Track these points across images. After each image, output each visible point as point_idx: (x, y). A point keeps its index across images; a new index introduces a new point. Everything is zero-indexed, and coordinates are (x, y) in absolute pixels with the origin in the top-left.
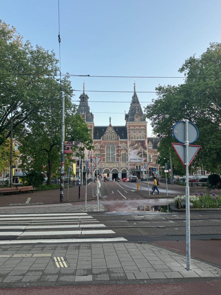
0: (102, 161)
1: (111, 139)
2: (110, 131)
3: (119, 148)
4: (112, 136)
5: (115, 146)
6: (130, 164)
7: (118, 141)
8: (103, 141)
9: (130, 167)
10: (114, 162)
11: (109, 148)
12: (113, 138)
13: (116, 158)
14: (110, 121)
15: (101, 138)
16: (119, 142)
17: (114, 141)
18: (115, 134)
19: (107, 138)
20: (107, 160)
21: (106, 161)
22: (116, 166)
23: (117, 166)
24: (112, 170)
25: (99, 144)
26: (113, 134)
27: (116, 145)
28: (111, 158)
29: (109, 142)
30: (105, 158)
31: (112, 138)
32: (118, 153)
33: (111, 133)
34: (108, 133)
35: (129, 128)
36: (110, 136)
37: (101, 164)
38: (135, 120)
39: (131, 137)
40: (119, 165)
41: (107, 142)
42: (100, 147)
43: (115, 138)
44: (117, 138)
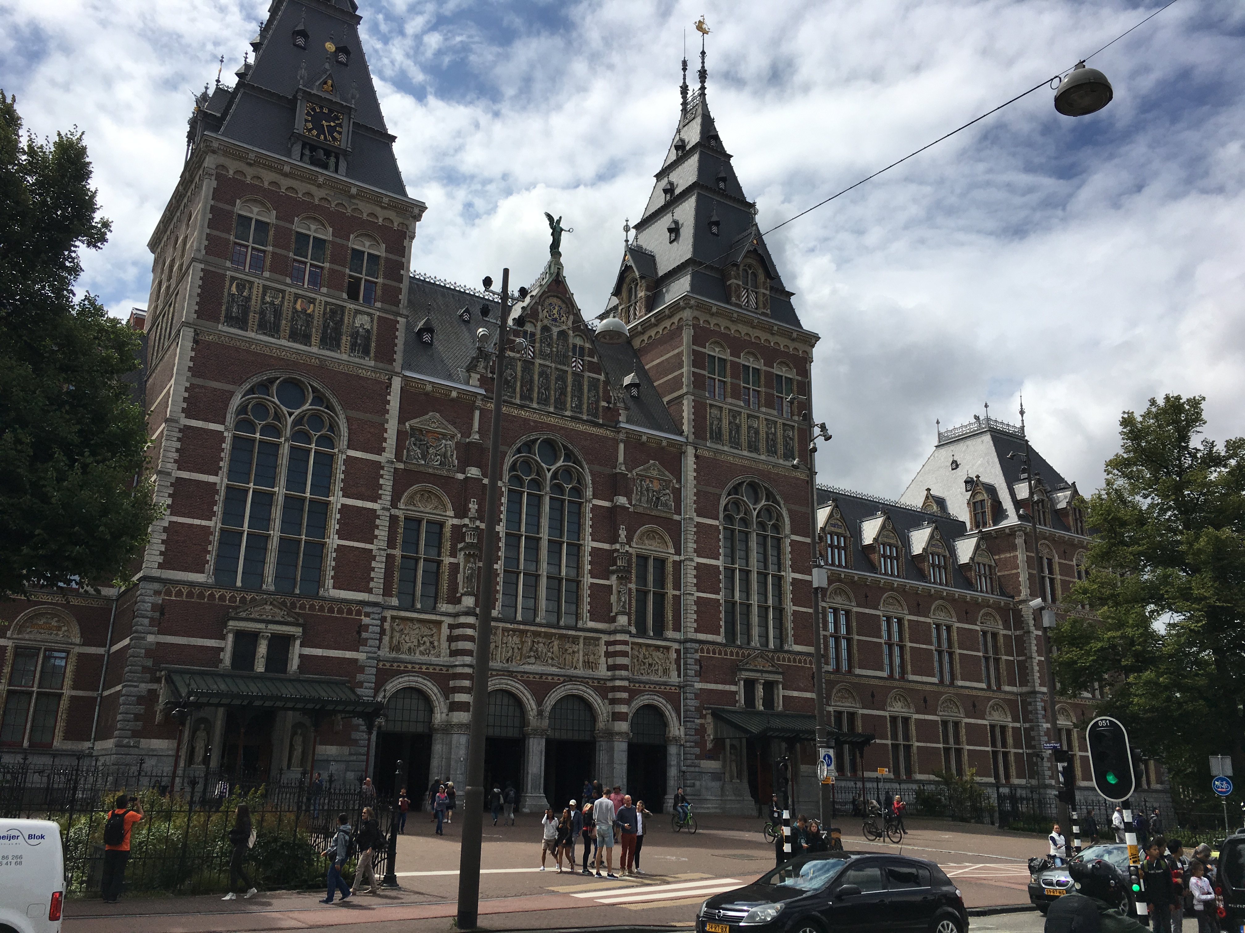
0: (467, 602)
1: (560, 404)
2: (555, 330)
3: (622, 500)
4: (562, 377)
5: (589, 479)
6: (699, 662)
7: (609, 434)
8: (493, 406)
9: (698, 684)
10: (572, 620)
11: (537, 484)
12: (571, 403)
13: (586, 593)
16: (616, 442)
17: (581, 427)
18: (591, 368)
19: (528, 383)
20: (510, 594)
21: (498, 605)
22: (588, 664)
23: (593, 665)
24: (553, 697)
25: (452, 429)
26: (577, 365)
27: (597, 468)
28: (543, 582)
29: (539, 426)
30: (494, 573)
31: (563, 393)
32: (606, 546)
33: (557, 348)
34: (537, 345)
35: (695, 348)
36: (547, 377)
37: (451, 627)
38: (739, 297)
39: (712, 424)
40: (608, 655)
41: (526, 420)
42: (455, 456)
43: (589, 398)
44: (604, 404)
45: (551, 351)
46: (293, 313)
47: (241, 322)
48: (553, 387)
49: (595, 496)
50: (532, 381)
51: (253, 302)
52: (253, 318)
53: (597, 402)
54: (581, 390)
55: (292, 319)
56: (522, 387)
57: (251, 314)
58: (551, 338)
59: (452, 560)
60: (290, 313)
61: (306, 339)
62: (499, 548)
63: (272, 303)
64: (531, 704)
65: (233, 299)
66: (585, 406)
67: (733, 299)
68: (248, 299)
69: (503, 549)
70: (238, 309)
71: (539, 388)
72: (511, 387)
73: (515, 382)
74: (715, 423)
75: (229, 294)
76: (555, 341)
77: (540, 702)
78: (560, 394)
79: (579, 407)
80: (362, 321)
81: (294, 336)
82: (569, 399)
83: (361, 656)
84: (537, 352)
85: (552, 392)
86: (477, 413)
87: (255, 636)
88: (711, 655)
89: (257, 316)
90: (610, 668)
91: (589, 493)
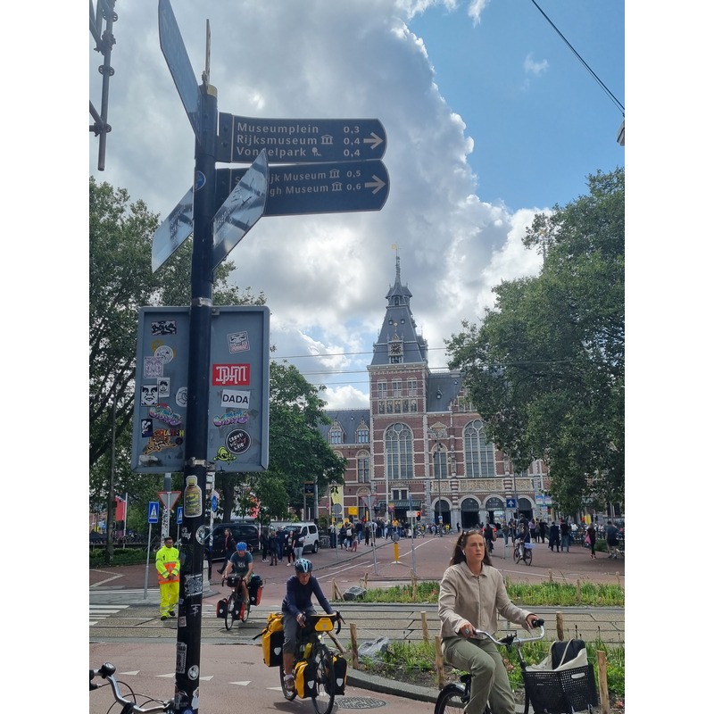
0: (454, 475)
8: (456, 415)
10: (491, 475)
11: (475, 435)
13: (495, 466)
15: (450, 408)
20: (469, 471)
21: (465, 474)
23: (499, 488)
24: (487, 499)
25: (444, 426)
28: (480, 464)
30: (463, 465)
37: (450, 482)
40: (505, 484)
41: (468, 416)
42: (446, 433)
47: (383, 412)
51: (385, 406)
52: (386, 410)
55: (395, 407)
59: (449, 463)
61: (399, 411)
62: (463, 457)
63: (390, 405)
64: (479, 502)
65: (380, 407)
69: (465, 457)
70: (382, 409)
77: (482, 501)
80: (414, 402)
81: (396, 412)
83: (425, 493)
86: (451, 419)
87: (397, 491)
90: (505, 488)
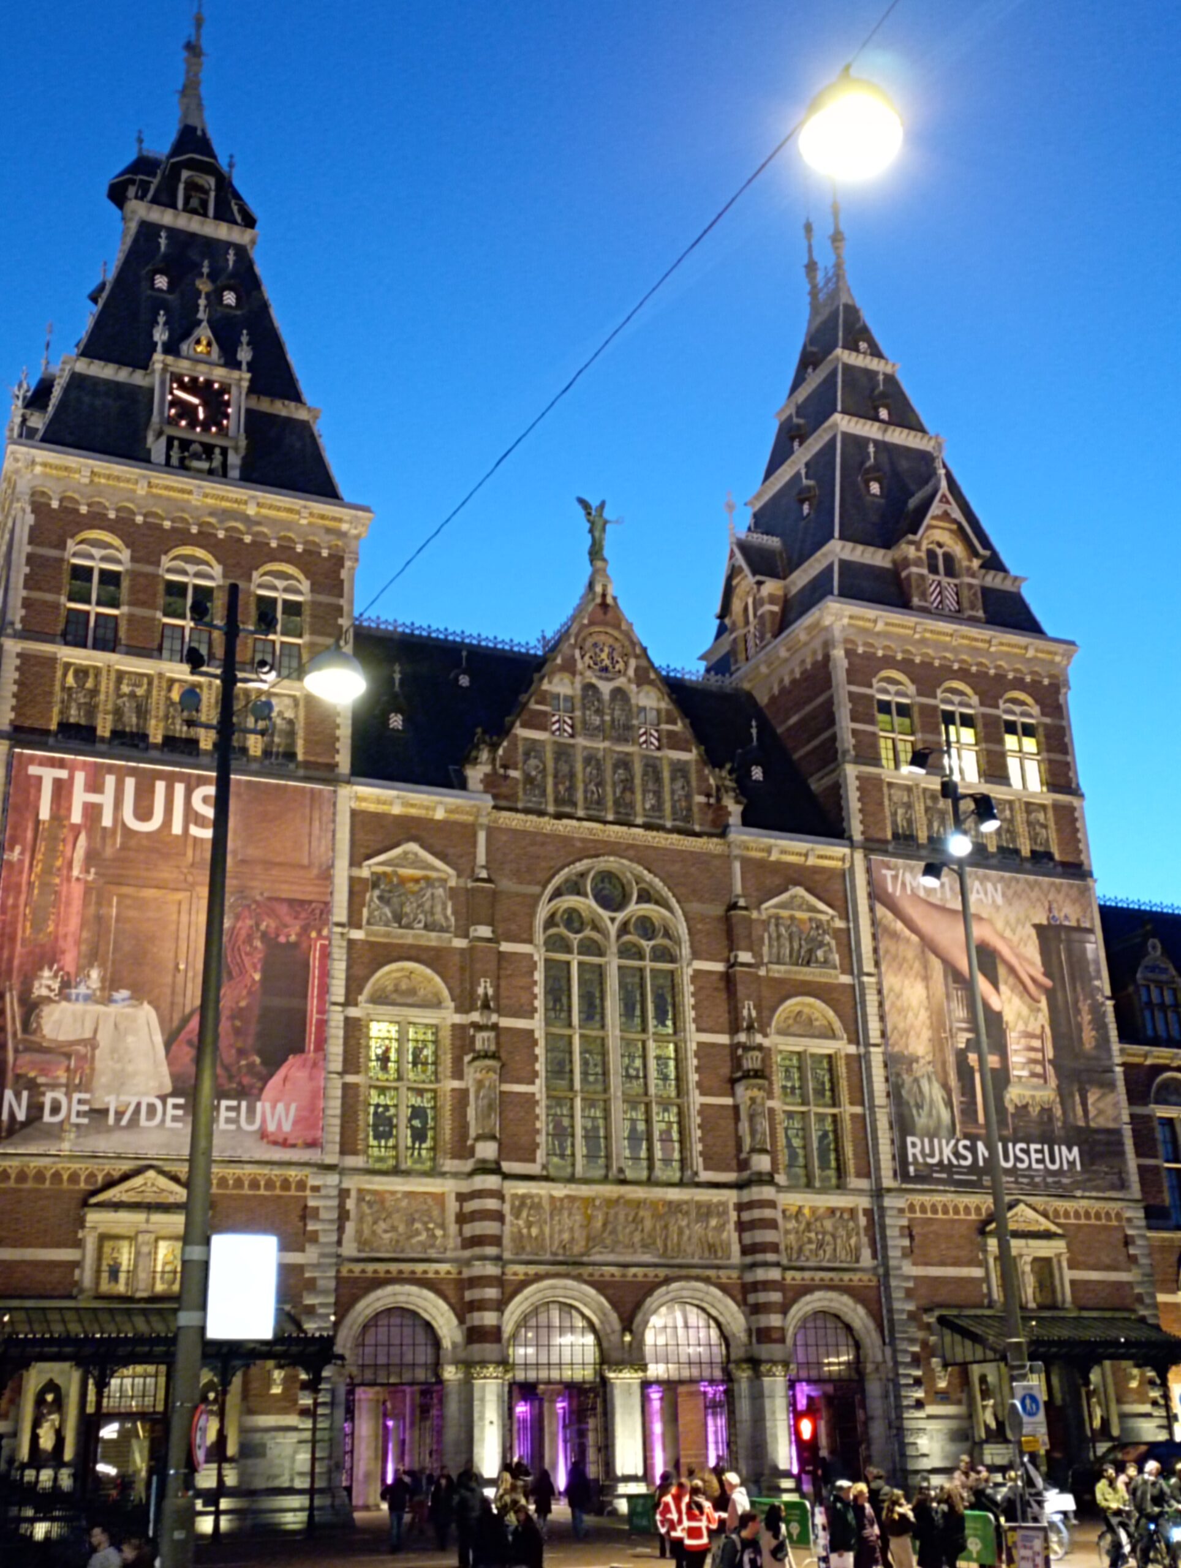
0: (487, 1150)
1: (624, 807)
2: (606, 688)
3: (745, 958)
4: (624, 763)
5: (682, 929)
6: (909, 1232)
7: (713, 844)
8: (510, 819)
9: (910, 1269)
10: (669, 1172)
12: (642, 802)
13: (694, 1122)
14: (595, 553)
15: (475, 779)
16: (727, 860)
17: (663, 841)
18: (673, 741)
19: (566, 778)
20: (560, 1132)
21: (540, 1155)
22: (707, 1245)
25: (442, 868)
26: (648, 740)
27: (695, 907)
29: (590, 848)
30: (530, 1100)
31: (627, 785)
32: (723, 1039)
33: (612, 715)
34: (578, 713)
35: (854, 689)
36: (599, 766)
37: (461, 1197)
38: (924, 596)
39: (894, 814)
40: (741, 1227)
41: (566, 841)
42: (449, 911)
43: (673, 792)
44: (700, 799)
45: (603, 721)
46: (168, 707)
48: (609, 780)
49: (696, 955)
50: (572, 775)
51: (102, 697)
52: (103, 722)
53: (688, 797)
54: (658, 780)
55: (167, 717)
56: (556, 785)
57: (100, 716)
58: (599, 700)
59: (456, 1084)
60: (162, 707)
61: (190, 745)
62: (536, 1058)
63: (132, 695)
64: (610, 1322)
65: (70, 696)
66: (668, 806)
67: (916, 601)
68: (94, 692)
69: (542, 1059)
70: (79, 709)
71: (586, 785)
72: (538, 786)
73: (544, 777)
74: (900, 811)
75: (63, 688)
76: (607, 704)
77: (625, 1318)
78: (623, 791)
79: (658, 807)
80: (281, 706)
81: (170, 743)
82: (639, 797)
83: (308, 1260)
84: (579, 726)
85: (609, 789)
86: (482, 836)
88: (929, 1215)
89: (110, 717)
90: (745, 1250)
91: (686, 950)
